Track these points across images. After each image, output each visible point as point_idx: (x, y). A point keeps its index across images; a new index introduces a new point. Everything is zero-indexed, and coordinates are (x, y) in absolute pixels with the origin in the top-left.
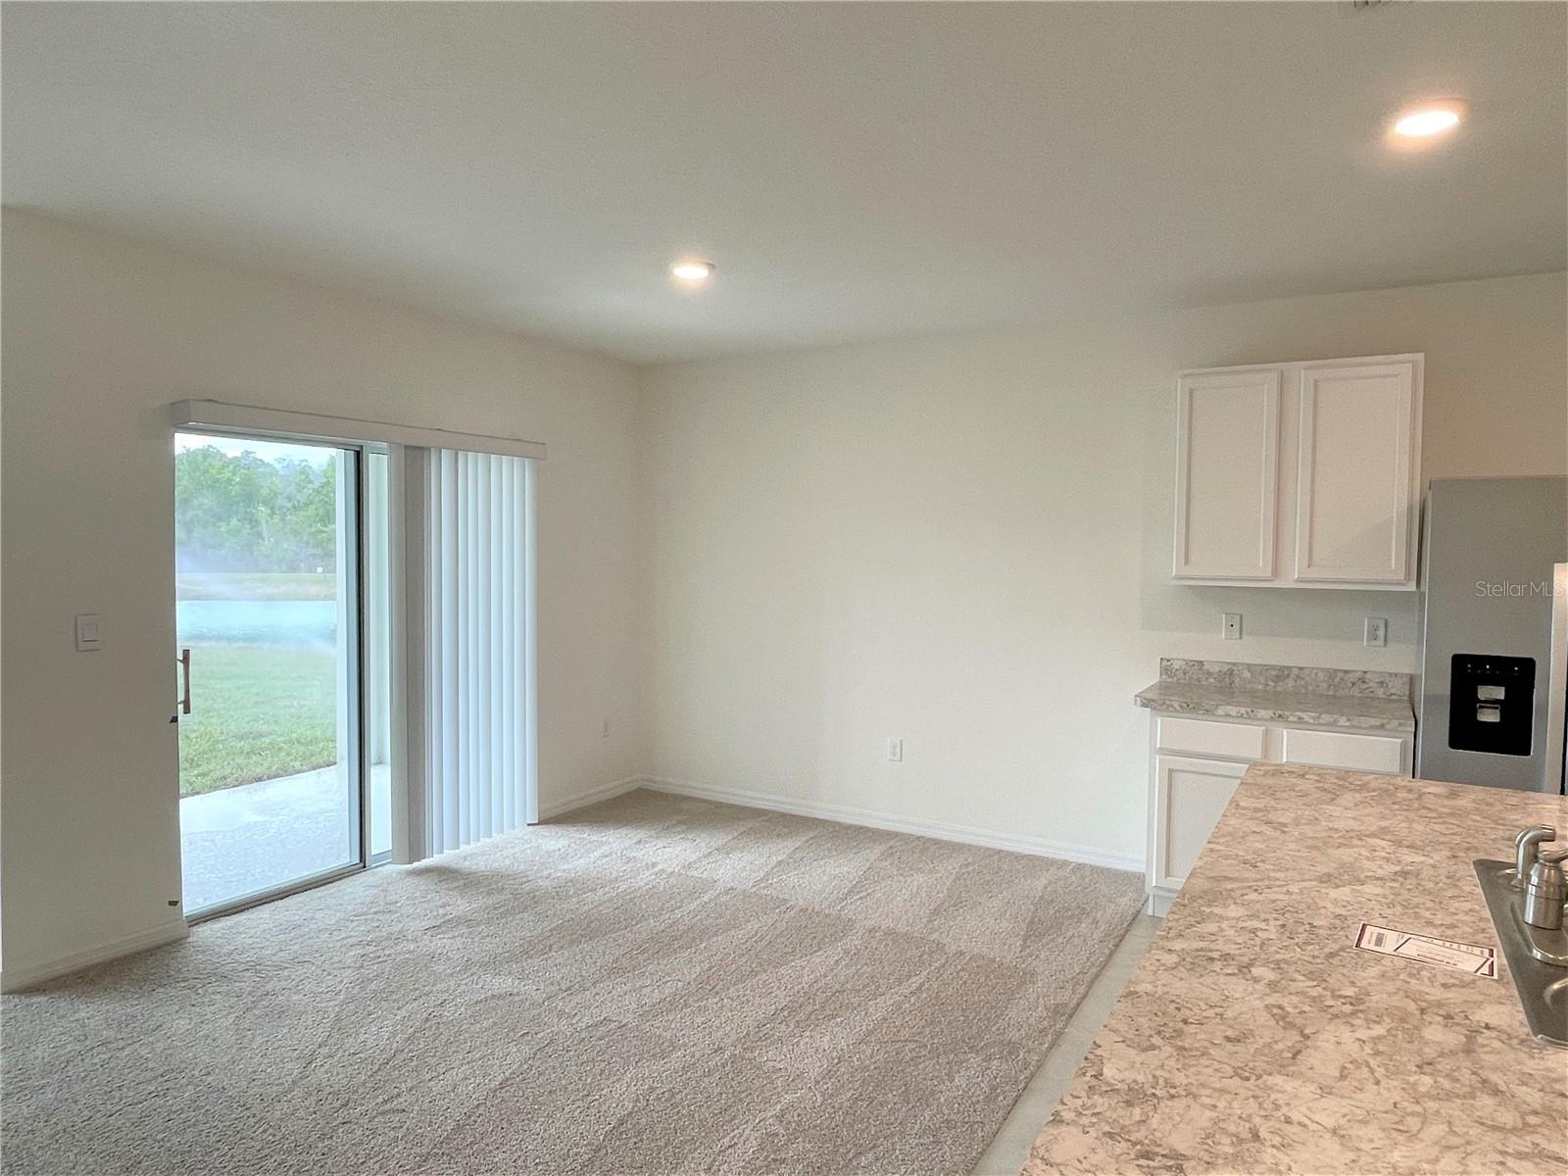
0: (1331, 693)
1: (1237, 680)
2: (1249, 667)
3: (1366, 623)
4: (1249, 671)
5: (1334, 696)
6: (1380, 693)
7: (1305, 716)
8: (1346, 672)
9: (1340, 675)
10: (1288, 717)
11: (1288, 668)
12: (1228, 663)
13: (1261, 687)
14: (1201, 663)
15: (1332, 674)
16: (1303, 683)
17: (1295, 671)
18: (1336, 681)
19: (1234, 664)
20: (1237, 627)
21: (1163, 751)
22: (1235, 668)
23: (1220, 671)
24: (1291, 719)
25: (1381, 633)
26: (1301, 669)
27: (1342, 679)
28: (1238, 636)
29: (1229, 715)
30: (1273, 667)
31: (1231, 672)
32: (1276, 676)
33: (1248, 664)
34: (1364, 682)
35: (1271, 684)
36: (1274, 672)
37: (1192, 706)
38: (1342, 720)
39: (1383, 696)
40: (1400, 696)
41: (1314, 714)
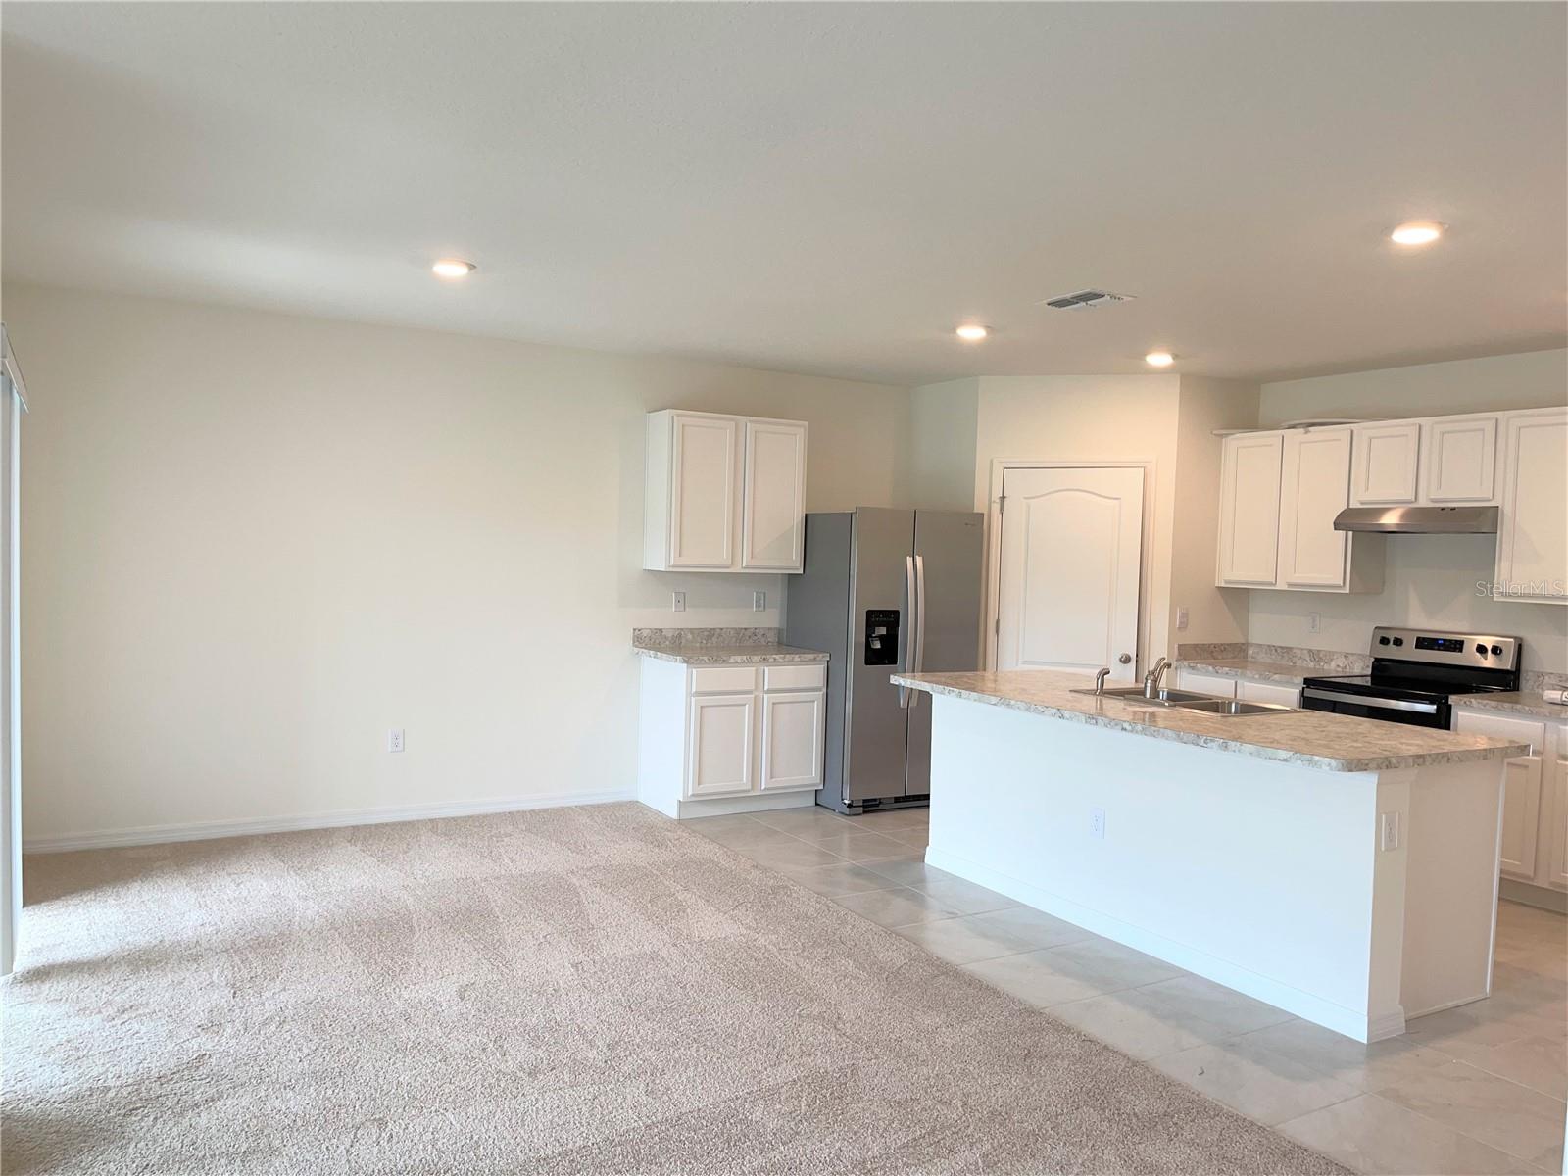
0: (737, 644)
1: (683, 641)
2: (691, 631)
3: (753, 595)
4: (691, 634)
5: (739, 646)
6: (763, 642)
7: (777, 657)
8: (745, 629)
9: (743, 631)
10: (769, 659)
11: (715, 629)
12: (678, 629)
13: (698, 644)
14: (661, 630)
15: (738, 631)
16: (722, 639)
17: (718, 631)
18: (739, 635)
19: (682, 629)
20: (682, 602)
21: (699, 694)
22: (682, 632)
23: (673, 635)
24: (771, 660)
25: (762, 601)
26: (722, 629)
27: (744, 634)
28: (682, 608)
29: (738, 662)
30: (704, 630)
31: (680, 634)
32: (707, 636)
33: (690, 629)
34: (755, 635)
35: (704, 642)
36: (706, 633)
37: (715, 658)
38: (797, 658)
39: (765, 644)
40: (773, 642)
41: (781, 655)
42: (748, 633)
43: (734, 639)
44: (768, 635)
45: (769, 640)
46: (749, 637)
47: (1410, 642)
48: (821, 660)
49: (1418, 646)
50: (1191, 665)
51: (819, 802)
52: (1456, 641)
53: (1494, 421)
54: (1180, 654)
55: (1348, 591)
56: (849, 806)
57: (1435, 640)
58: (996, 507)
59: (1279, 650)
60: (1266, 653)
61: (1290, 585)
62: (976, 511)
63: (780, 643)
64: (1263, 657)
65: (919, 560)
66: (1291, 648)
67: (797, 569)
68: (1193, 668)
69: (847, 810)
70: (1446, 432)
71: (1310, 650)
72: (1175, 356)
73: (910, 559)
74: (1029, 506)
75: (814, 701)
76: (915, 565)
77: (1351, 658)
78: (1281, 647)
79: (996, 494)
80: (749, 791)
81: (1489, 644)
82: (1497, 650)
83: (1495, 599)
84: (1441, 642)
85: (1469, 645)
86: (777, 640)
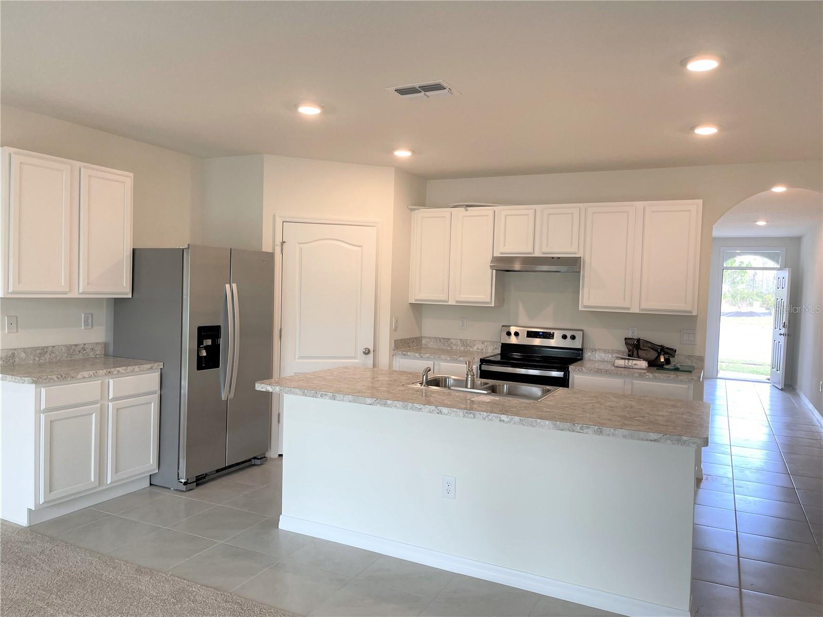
0: (69, 359)
1: (17, 359)
2: (24, 350)
3: (83, 316)
4: (24, 353)
5: (71, 360)
6: (92, 355)
7: (120, 369)
8: (76, 345)
9: (74, 347)
10: (113, 372)
11: (47, 347)
12: (12, 349)
13: (31, 362)
15: (69, 348)
16: (54, 355)
17: (50, 349)
18: (71, 351)
19: (15, 349)
20: (14, 325)
21: (47, 410)
22: (16, 352)
23: (7, 356)
24: (115, 372)
25: (90, 321)
26: (54, 347)
27: (74, 350)
28: (15, 330)
29: (85, 377)
30: (37, 348)
31: (13, 355)
32: (40, 354)
33: (23, 348)
34: (84, 350)
35: (37, 359)
36: (38, 351)
37: (64, 376)
38: (136, 368)
39: (93, 356)
40: (100, 355)
41: (124, 368)
42: (79, 348)
43: (66, 355)
44: (96, 349)
45: (97, 353)
46: (79, 352)
47: (523, 333)
48: (156, 369)
49: (528, 336)
50: (404, 353)
51: (152, 483)
52: (548, 332)
53: (579, 208)
54: (395, 346)
55: (493, 305)
56: (185, 484)
57: (539, 333)
58: (278, 249)
59: (442, 340)
60: (434, 342)
61: (457, 302)
62: (264, 250)
63: (106, 355)
64: (431, 344)
65: (234, 286)
66: (449, 339)
67: (127, 294)
68: (405, 355)
69: (184, 488)
70: (551, 214)
71: (461, 340)
72: (413, 152)
73: (228, 286)
74: (301, 249)
75: (150, 403)
76: (232, 289)
77: (486, 343)
78: (443, 339)
79: (278, 240)
80: (96, 488)
81: (569, 334)
82: (573, 337)
83: (580, 309)
84: (541, 333)
85: (558, 334)
86: (103, 352)
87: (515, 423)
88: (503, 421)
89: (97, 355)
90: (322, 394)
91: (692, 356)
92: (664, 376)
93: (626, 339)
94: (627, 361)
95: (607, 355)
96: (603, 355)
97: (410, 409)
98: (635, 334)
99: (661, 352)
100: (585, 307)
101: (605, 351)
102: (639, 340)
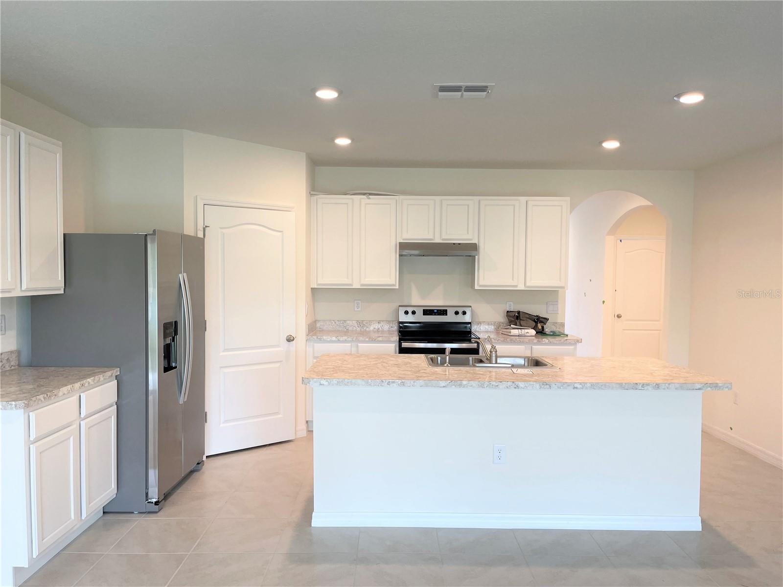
6: (7, 367)
7: (90, 381)
10: (85, 384)
21: (38, 439)
24: (87, 384)
25: (3, 328)
29: (65, 394)
37: (48, 394)
38: (101, 377)
39: (9, 369)
40: (14, 366)
41: (92, 378)
44: (11, 360)
45: (12, 364)
47: (420, 312)
48: (114, 376)
49: (424, 314)
52: (443, 310)
53: (473, 201)
54: (308, 332)
55: (397, 287)
56: (156, 503)
57: (433, 310)
58: (200, 233)
59: (337, 322)
60: (329, 325)
61: (362, 285)
63: (20, 365)
65: (185, 275)
66: (345, 321)
68: (320, 339)
69: (156, 508)
70: (449, 205)
71: (357, 321)
73: (181, 276)
74: (223, 234)
76: (184, 279)
77: (382, 323)
80: (75, 526)
81: (460, 310)
82: (464, 313)
83: (476, 288)
84: (436, 311)
85: (451, 312)
86: (17, 363)
87: (587, 388)
88: (577, 388)
89: (12, 366)
90: (389, 382)
91: (556, 323)
92: (557, 341)
93: (508, 312)
94: (520, 330)
95: (490, 326)
96: (487, 327)
97: (487, 387)
98: (514, 307)
99: (537, 322)
100: (480, 286)
101: (488, 324)
102: (519, 312)
